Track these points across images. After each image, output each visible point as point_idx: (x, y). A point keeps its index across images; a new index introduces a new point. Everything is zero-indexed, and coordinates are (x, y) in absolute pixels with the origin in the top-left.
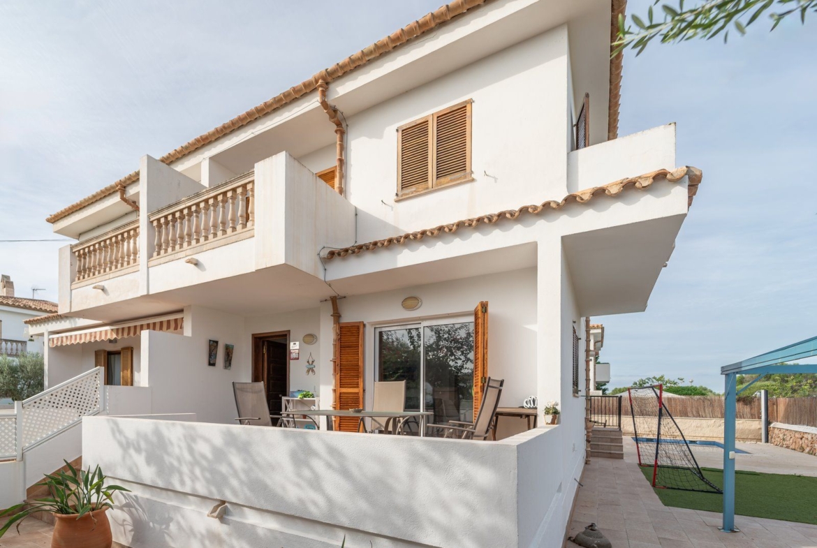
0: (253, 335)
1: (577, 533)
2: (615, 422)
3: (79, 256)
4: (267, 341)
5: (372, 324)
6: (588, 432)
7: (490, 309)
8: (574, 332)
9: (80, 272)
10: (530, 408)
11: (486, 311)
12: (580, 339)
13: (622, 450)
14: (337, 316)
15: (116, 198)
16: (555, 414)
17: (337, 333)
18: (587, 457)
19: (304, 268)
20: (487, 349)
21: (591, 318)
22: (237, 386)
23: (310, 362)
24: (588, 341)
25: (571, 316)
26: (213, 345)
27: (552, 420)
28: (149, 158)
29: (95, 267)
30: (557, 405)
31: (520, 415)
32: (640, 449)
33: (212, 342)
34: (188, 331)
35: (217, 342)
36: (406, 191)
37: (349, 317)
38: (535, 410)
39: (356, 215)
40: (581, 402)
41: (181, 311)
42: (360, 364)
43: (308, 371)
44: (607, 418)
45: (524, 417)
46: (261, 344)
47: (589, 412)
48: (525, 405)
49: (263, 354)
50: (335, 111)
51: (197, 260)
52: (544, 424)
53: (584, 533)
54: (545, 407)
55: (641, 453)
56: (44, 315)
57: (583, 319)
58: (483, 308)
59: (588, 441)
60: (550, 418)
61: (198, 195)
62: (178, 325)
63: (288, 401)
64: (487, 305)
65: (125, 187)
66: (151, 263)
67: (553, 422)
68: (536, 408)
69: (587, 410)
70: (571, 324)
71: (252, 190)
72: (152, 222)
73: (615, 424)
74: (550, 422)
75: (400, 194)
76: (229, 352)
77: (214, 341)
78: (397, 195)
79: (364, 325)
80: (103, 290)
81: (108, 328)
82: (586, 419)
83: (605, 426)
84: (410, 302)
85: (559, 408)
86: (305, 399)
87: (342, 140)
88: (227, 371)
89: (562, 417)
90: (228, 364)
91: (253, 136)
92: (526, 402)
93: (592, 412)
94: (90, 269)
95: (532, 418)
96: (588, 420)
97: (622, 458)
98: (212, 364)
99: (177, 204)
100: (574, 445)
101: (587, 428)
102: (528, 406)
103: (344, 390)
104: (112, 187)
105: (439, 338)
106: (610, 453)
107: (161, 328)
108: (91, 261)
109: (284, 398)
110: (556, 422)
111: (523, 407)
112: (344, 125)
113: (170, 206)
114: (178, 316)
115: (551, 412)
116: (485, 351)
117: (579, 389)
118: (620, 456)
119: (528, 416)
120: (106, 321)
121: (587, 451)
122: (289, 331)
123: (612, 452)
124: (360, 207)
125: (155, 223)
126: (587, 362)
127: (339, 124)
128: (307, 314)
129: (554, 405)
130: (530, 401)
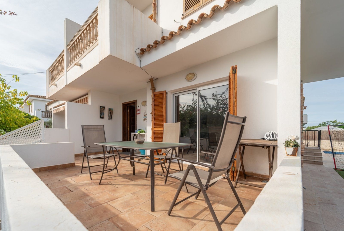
0: (122, 103)
2: (316, 143)
3: (51, 73)
4: (129, 106)
5: (172, 92)
6: (302, 150)
9: (52, 79)
10: (270, 140)
11: (236, 72)
13: (322, 160)
14: (153, 89)
16: (295, 146)
17: (152, 98)
19: (125, 59)
20: (236, 98)
22: (84, 127)
23: (145, 115)
26: (102, 109)
27: (293, 152)
28: (67, 20)
29: (55, 76)
31: (263, 146)
32: (336, 160)
33: (101, 108)
34: (90, 102)
35: (104, 107)
36: (188, 11)
37: (159, 89)
38: (275, 142)
39: (162, 32)
43: (144, 120)
44: (309, 141)
45: (265, 148)
46: (126, 108)
47: (303, 139)
48: (265, 137)
49: (128, 113)
54: (285, 140)
55: (336, 163)
58: (233, 70)
59: (302, 155)
60: (291, 150)
61: (80, 30)
62: (85, 101)
63: (134, 135)
64: (236, 68)
66: (68, 69)
67: (294, 154)
68: (277, 140)
72: (68, 50)
73: (316, 145)
74: (291, 153)
75: (184, 14)
76: (111, 112)
77: (103, 107)
79: (166, 93)
80: (56, 85)
83: (307, 146)
84: (189, 77)
85: (299, 141)
86: (141, 134)
88: (110, 121)
90: (110, 117)
92: (267, 135)
95: (272, 148)
96: (302, 144)
97: (322, 164)
98: (102, 117)
99: (74, 38)
101: (301, 148)
102: (268, 139)
103: (156, 129)
106: (315, 161)
107: (79, 103)
108: (54, 74)
109: (133, 133)
110: (297, 153)
111: (264, 139)
113: (72, 40)
114: (86, 97)
115: (292, 144)
116: (235, 100)
118: (321, 163)
119: (268, 147)
122: (136, 100)
123: (316, 161)
124: (164, 28)
125: (69, 50)
129: (295, 139)
130: (270, 134)
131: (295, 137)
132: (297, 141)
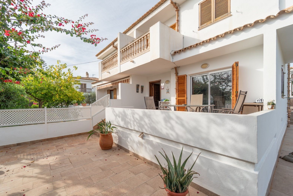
0: (149, 82)
1: (284, 155)
3: (103, 64)
4: (154, 84)
5: (189, 75)
6: (288, 113)
7: (239, 65)
8: (282, 70)
9: (103, 68)
10: (259, 103)
11: (238, 65)
12: (285, 73)
14: (177, 73)
15: (112, 47)
16: (273, 105)
17: (177, 79)
18: (288, 124)
19: (166, 59)
20: (238, 80)
21: (291, 64)
22: (145, 98)
23: (168, 90)
24: (289, 74)
25: (281, 63)
26: (138, 86)
28: (120, 33)
29: (107, 67)
30: (274, 101)
31: (255, 106)
34: (131, 82)
35: (139, 85)
36: (202, 26)
37: (181, 73)
38: (262, 104)
39: (183, 38)
40: (285, 100)
41: (129, 77)
42: (185, 89)
43: (167, 93)
45: (256, 106)
46: (152, 85)
47: (289, 105)
48: (256, 101)
49: (153, 88)
50: (176, 4)
51: (133, 61)
52: (267, 109)
53: (288, 156)
54: (268, 102)
56: (95, 81)
57: (286, 65)
58: (236, 64)
59: (289, 117)
60: (270, 106)
61: (133, 41)
62: (128, 81)
63: (161, 102)
64: (238, 63)
65: (114, 43)
66: (121, 64)
67: (272, 108)
68: (263, 103)
69: (288, 104)
70: (281, 67)
71: (149, 36)
72: (121, 52)
74: (270, 108)
75: (200, 27)
76: (142, 88)
77: (138, 85)
78: (199, 28)
79: (187, 76)
80: (109, 73)
81: (110, 83)
82: (287, 108)
84: (204, 66)
85: (275, 102)
86: (166, 102)
87: (178, 13)
88: (142, 94)
89: (277, 106)
90: (142, 92)
91: (149, 19)
92: (257, 100)
93: (291, 105)
94: (106, 67)
95: (260, 107)
96: (288, 108)
98: (137, 92)
99: (127, 45)
100: (282, 118)
101: (288, 112)
102: (258, 102)
103: (180, 98)
104: (111, 44)
105: (215, 78)
107: (124, 82)
108: (106, 65)
109: (159, 102)
110: (273, 108)
111: (256, 103)
112: (179, 8)
113: (126, 46)
114: (128, 78)
115: (271, 104)
116: (237, 81)
117: (284, 95)
119: (258, 106)
120: (110, 82)
121: (288, 121)
122: (161, 80)
124: (184, 35)
125: (122, 52)
126: (289, 84)
127: (177, 8)
128: (167, 74)
129: (273, 101)
130: (259, 100)
131: (272, 100)
132: (274, 102)
